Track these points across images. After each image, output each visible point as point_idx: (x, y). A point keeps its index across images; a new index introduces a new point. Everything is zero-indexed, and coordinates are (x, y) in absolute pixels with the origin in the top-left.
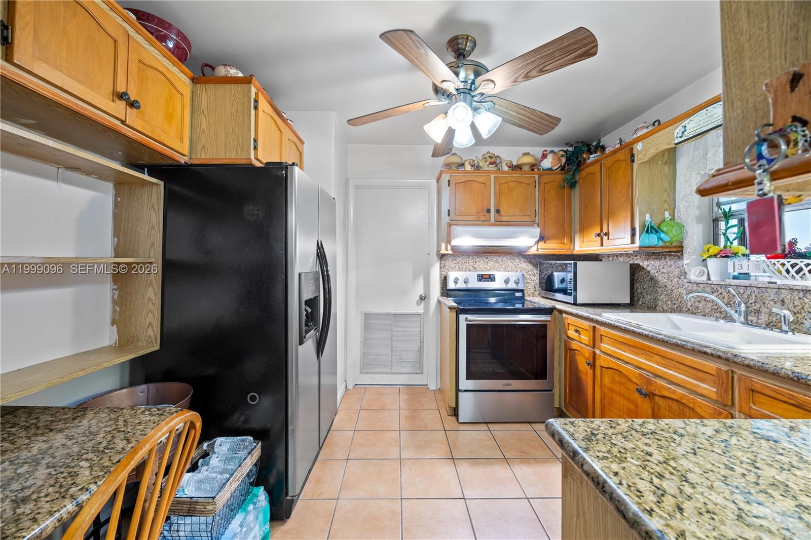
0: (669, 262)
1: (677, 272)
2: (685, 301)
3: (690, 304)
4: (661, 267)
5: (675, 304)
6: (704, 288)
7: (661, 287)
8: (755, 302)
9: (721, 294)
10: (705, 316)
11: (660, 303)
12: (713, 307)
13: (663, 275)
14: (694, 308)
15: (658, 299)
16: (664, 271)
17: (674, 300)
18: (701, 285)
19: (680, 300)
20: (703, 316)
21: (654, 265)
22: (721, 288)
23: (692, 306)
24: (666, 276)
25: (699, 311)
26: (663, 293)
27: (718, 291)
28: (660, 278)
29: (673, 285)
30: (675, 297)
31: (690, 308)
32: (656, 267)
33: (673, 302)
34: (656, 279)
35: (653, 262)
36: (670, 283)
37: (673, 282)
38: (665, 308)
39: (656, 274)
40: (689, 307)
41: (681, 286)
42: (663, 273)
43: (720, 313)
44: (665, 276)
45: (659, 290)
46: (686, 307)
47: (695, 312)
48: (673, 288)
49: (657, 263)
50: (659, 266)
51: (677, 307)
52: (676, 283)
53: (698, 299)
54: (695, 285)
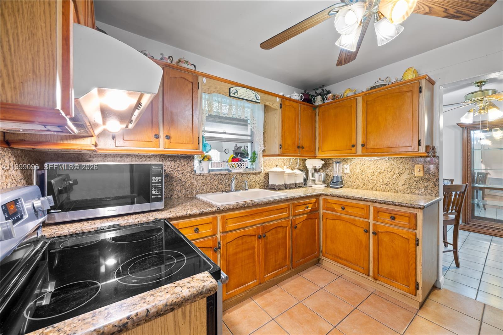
0: (183, 163)
1: (189, 169)
2: (195, 187)
3: (198, 188)
4: (176, 167)
5: (187, 191)
6: (207, 177)
7: (177, 181)
8: (228, 181)
9: (215, 179)
10: (207, 193)
11: (175, 193)
12: (211, 187)
13: (178, 172)
14: (200, 190)
15: (174, 190)
16: (179, 169)
17: (187, 188)
18: (205, 176)
19: (191, 187)
20: (206, 193)
21: (169, 165)
22: (215, 176)
23: (199, 189)
24: (181, 172)
25: (204, 191)
26: (178, 185)
27: (213, 178)
28: (175, 175)
29: (186, 178)
30: (188, 186)
31: (199, 191)
32: (172, 167)
33: (187, 190)
34: (172, 175)
35: (168, 163)
36: (184, 177)
37: (187, 176)
38: (180, 195)
39: (172, 172)
40: (197, 190)
41: (192, 178)
42: (177, 171)
43: (214, 189)
44: (179, 173)
45: (175, 184)
46: (196, 191)
47: (201, 192)
48: (186, 180)
49: (173, 164)
50: (174, 166)
51: (189, 192)
52: (189, 176)
53: (203, 184)
54: (201, 177)
